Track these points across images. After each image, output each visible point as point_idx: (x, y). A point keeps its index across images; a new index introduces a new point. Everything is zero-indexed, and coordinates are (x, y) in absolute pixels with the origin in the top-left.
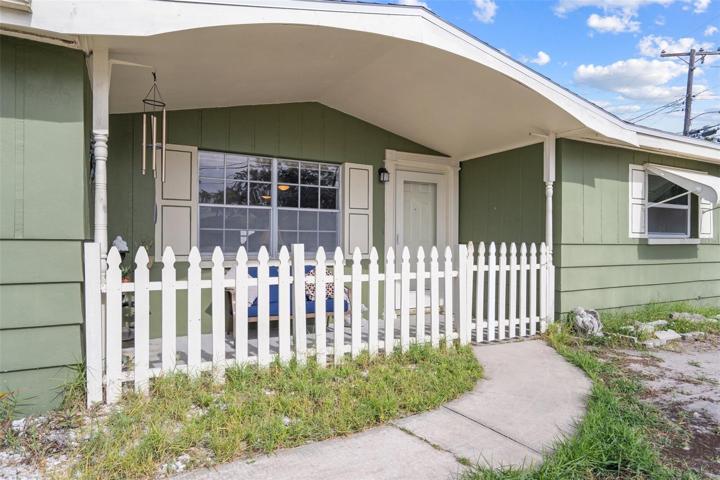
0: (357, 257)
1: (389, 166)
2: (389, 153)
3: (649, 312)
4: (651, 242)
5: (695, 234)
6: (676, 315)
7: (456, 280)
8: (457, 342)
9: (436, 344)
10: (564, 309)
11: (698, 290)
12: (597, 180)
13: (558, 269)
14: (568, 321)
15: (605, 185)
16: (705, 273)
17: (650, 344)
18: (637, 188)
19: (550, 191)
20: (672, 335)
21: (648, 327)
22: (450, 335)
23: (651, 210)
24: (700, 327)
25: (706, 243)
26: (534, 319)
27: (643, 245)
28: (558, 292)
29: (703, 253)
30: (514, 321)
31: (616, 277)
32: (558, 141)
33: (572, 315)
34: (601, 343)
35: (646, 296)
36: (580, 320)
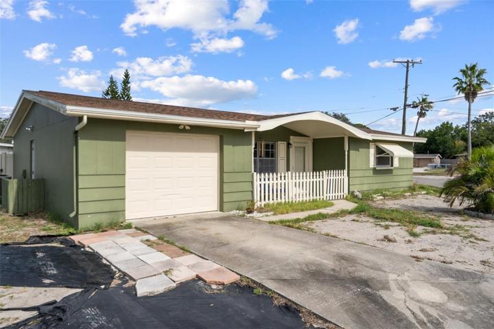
0: (283, 175)
1: (291, 142)
2: (291, 137)
3: (376, 192)
4: (377, 169)
5: (392, 166)
6: (384, 192)
7: (323, 181)
8: (323, 199)
9: (318, 199)
10: (350, 190)
11: (393, 185)
12: (360, 149)
13: (349, 178)
14: (351, 193)
15: (362, 150)
16: (396, 179)
17: (375, 199)
18: (372, 151)
19: (346, 153)
20: (381, 197)
21: (375, 196)
22: (322, 197)
23: (377, 158)
24: (390, 195)
25: (396, 168)
26: (342, 194)
27: (374, 169)
28: (349, 185)
29: (395, 172)
30: (337, 194)
31: (366, 181)
32: (349, 138)
33: (353, 192)
34: (361, 199)
35: (375, 187)
36: (355, 194)
